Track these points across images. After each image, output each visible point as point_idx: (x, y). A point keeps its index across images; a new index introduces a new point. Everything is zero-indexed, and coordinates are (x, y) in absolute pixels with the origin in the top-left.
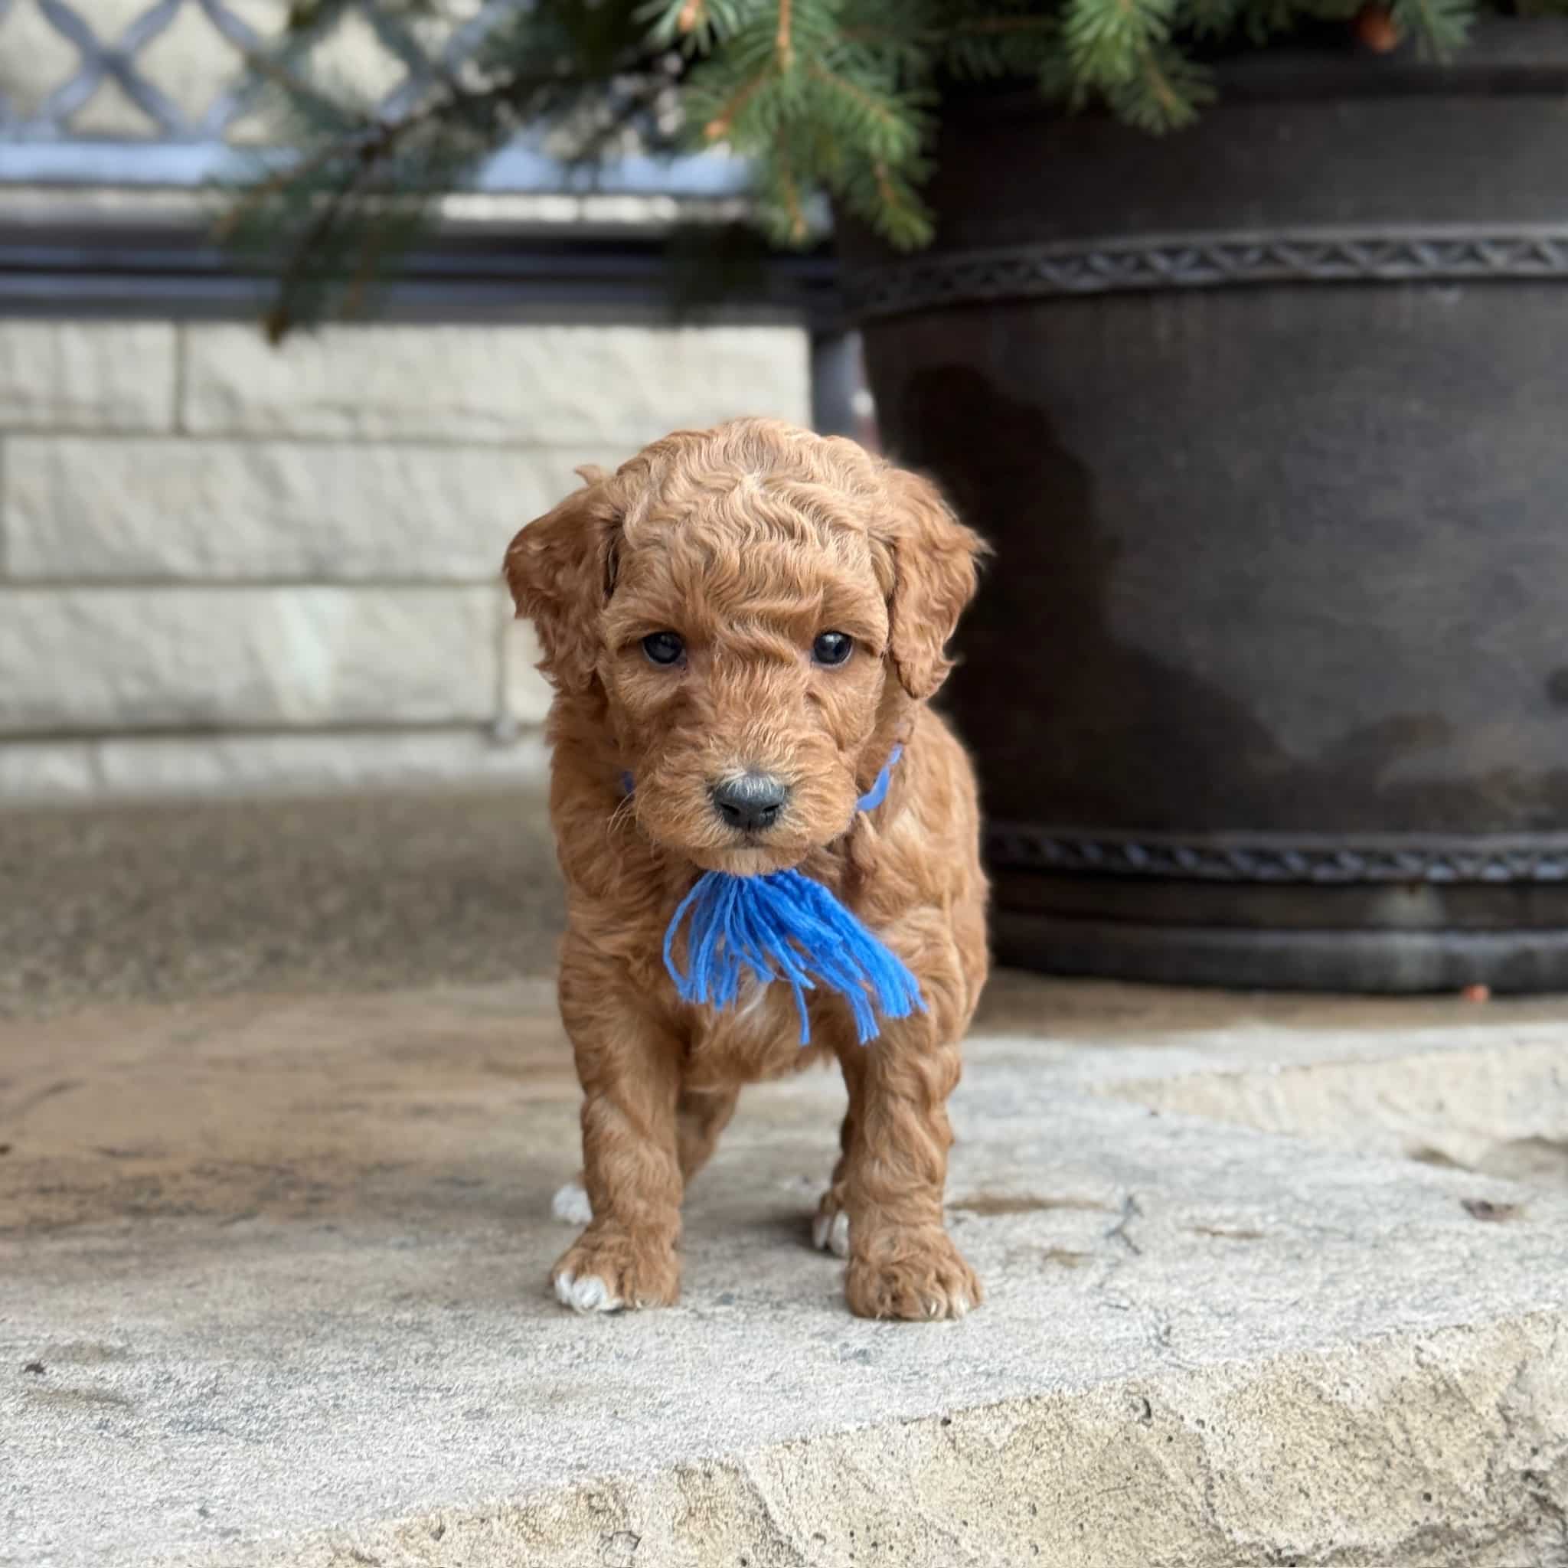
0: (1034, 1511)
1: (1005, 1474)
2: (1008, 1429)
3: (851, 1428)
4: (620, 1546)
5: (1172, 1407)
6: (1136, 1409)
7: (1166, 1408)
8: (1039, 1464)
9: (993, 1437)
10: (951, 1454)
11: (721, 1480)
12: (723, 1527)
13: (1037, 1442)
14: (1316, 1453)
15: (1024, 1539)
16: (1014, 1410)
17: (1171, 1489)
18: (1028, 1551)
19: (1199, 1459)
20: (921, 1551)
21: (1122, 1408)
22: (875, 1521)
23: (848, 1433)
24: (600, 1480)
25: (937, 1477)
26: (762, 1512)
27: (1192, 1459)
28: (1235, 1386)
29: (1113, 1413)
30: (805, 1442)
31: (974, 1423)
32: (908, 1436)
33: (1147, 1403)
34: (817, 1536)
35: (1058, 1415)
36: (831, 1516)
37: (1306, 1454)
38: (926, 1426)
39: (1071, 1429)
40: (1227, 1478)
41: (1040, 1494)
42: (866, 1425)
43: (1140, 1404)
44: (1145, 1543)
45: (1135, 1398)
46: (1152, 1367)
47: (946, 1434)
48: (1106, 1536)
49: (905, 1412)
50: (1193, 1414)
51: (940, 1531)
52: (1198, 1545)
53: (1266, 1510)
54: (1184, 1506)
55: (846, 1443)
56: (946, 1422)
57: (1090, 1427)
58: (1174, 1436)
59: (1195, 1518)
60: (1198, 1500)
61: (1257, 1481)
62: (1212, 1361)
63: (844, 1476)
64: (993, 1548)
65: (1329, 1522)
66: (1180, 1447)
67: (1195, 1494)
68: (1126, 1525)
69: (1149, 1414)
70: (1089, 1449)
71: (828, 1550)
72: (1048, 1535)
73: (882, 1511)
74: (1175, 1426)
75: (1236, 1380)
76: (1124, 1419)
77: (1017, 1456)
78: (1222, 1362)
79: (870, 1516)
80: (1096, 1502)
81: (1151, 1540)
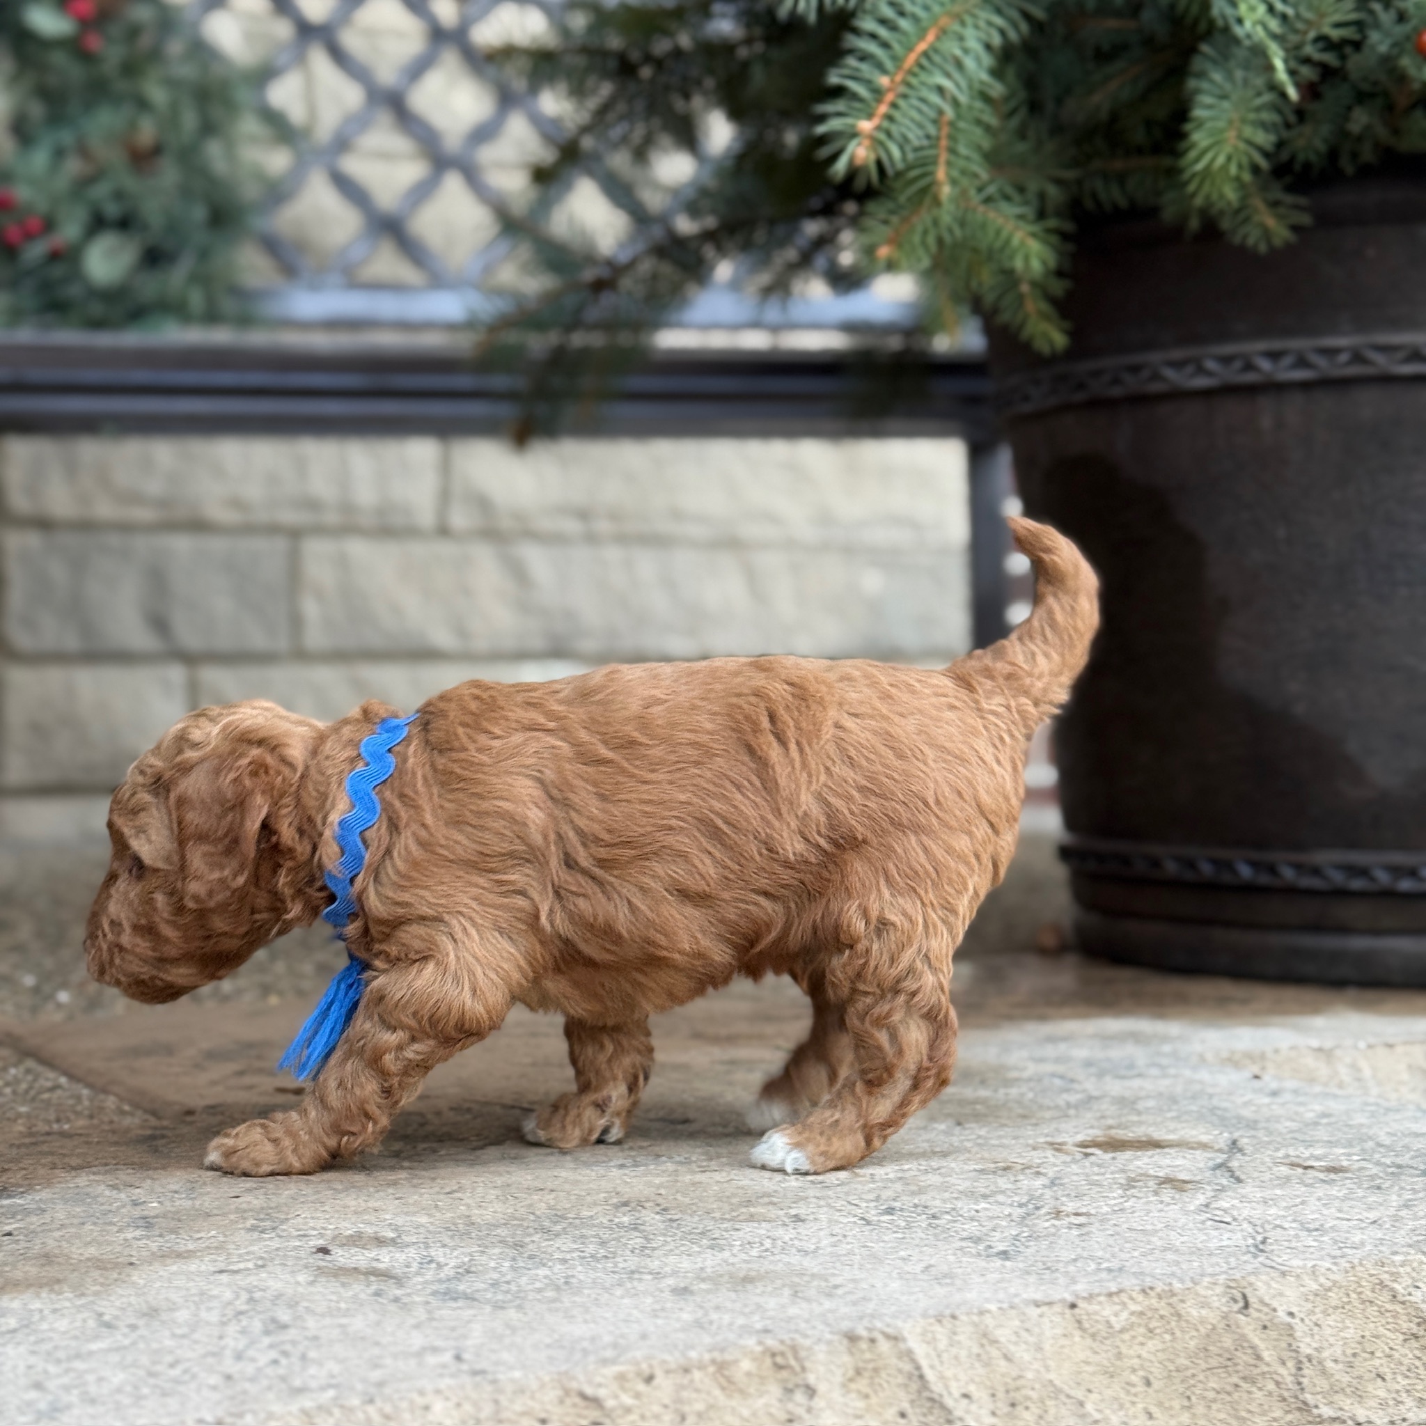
0: (1148, 1383)
1: (1124, 1350)
2: (1125, 1315)
3: (993, 1307)
4: (799, 1397)
5: (1267, 1300)
6: (1235, 1301)
7: (1262, 1302)
8: (1152, 1345)
9: (1113, 1319)
10: (1077, 1333)
11: (884, 1346)
12: (885, 1385)
13: (1151, 1326)
14: (1392, 1345)
15: (1140, 1406)
16: (1132, 1298)
17: (1266, 1369)
18: (1143, 1417)
19: (1290, 1345)
20: (1052, 1411)
21: (1224, 1300)
22: (1012, 1385)
23: (989, 1311)
24: (782, 1342)
25: (1066, 1351)
26: (916, 1373)
27: (1284, 1345)
28: (1321, 1285)
29: (1216, 1304)
30: (954, 1317)
31: (1097, 1308)
32: (1041, 1316)
33: (1244, 1297)
34: (966, 1396)
35: (1170, 1304)
36: (977, 1379)
37: (1382, 1345)
38: (1057, 1308)
39: (1179, 1316)
40: (1314, 1362)
41: (1152, 1370)
42: (1005, 1306)
43: (1239, 1297)
44: (1244, 1414)
45: (1234, 1291)
46: (1249, 1268)
47: (1073, 1315)
48: (1209, 1407)
49: (1038, 1296)
50: (1285, 1307)
51: (1068, 1396)
52: (1289, 1417)
53: (1348, 1390)
54: (1278, 1383)
55: (988, 1320)
56: (1073, 1306)
57: (1194, 1313)
58: (1268, 1324)
59: (1286, 1394)
60: (1289, 1379)
61: (1340, 1366)
62: (1301, 1263)
63: (988, 1348)
64: (1114, 1412)
65: (1402, 1402)
66: (1274, 1334)
67: (1286, 1374)
68: (1228, 1398)
69: (1247, 1306)
70: (1195, 1333)
71: (974, 1407)
72: (1160, 1404)
73: (1020, 1377)
74: (1269, 1317)
75: (1322, 1280)
76: (1225, 1309)
77: (1134, 1337)
78: (1310, 1264)
79: (1009, 1380)
80: (1201, 1377)
81: (1250, 1412)
